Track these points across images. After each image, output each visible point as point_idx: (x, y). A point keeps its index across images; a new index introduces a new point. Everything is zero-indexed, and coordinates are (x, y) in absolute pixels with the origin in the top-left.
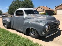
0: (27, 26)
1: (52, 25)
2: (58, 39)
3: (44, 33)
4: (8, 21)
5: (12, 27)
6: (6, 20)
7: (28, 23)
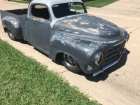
0: (58, 48)
1: (110, 50)
2: (117, 75)
3: (90, 68)
4: (16, 27)
5: (25, 40)
6: (10, 23)
7: (59, 42)
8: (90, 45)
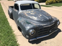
3: (27, 36)
8: (29, 25)
